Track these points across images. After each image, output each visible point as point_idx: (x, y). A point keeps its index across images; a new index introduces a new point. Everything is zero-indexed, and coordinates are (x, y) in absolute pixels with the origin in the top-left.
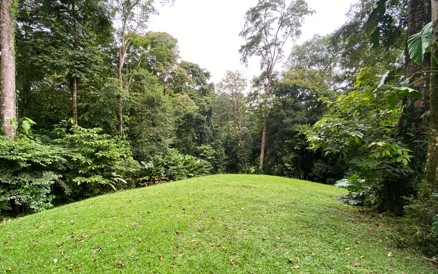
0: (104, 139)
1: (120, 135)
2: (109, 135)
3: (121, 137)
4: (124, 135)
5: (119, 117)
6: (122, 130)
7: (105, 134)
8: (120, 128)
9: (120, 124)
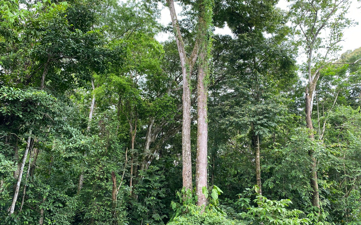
0: (295, 217)
1: (317, 212)
2: (301, 212)
3: (318, 215)
4: (323, 213)
5: (312, 183)
6: (319, 203)
7: (295, 209)
8: (316, 200)
9: (315, 193)
